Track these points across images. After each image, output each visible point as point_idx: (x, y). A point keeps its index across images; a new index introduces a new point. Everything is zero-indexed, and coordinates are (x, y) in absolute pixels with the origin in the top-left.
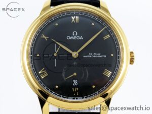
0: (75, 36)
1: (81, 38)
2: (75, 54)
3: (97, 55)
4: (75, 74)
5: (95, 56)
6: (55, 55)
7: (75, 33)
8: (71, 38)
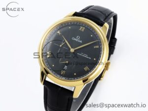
0: (77, 39)
1: (81, 42)
2: (72, 50)
4: (67, 62)
5: (84, 56)
6: (61, 46)
7: (78, 37)
8: (75, 39)
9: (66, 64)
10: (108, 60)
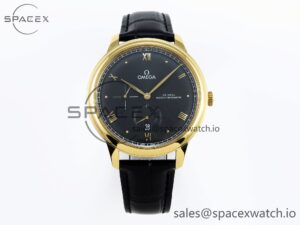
0: (147, 76)
1: (154, 77)
2: (147, 96)
3: (171, 96)
4: (147, 118)
5: (169, 98)
6: (125, 96)
7: (147, 72)
8: (143, 77)
9: (147, 122)
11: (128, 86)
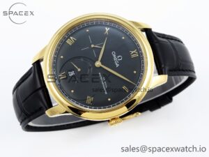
0: (117, 59)
1: (117, 65)
2: (98, 64)
3: (104, 85)
5: (103, 83)
7: (120, 58)
8: (114, 56)
10: (121, 117)
11: (102, 46)
